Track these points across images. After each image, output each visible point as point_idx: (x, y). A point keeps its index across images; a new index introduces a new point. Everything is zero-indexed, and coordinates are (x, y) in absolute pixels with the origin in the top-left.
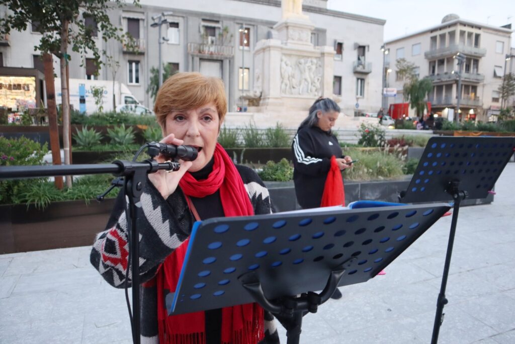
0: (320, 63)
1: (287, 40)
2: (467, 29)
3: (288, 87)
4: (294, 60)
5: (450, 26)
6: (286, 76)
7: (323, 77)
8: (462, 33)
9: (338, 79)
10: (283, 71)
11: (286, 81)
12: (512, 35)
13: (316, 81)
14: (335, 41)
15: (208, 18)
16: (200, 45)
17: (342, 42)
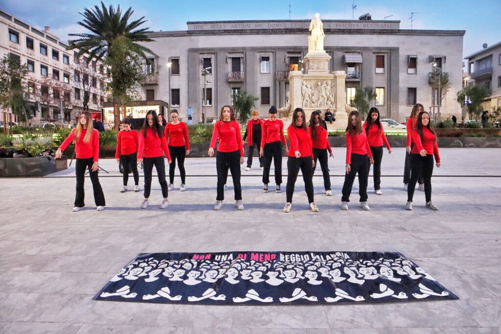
0: (333, 83)
1: (309, 69)
4: (313, 83)
6: (307, 95)
7: (336, 93)
9: (412, 91)
11: (307, 98)
13: (331, 97)
14: (408, 57)
15: (292, 51)
16: (285, 72)
17: (415, 57)
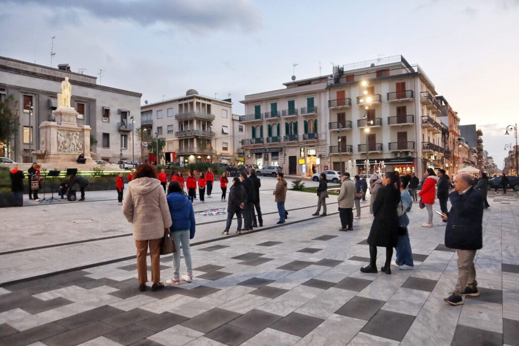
1: (61, 121)
2: (201, 101)
3: (62, 148)
4: (65, 133)
5: (190, 98)
6: (61, 142)
7: (84, 142)
8: (198, 104)
9: (106, 136)
10: (59, 139)
12: (232, 106)
13: (80, 144)
14: (103, 108)
17: (108, 109)
